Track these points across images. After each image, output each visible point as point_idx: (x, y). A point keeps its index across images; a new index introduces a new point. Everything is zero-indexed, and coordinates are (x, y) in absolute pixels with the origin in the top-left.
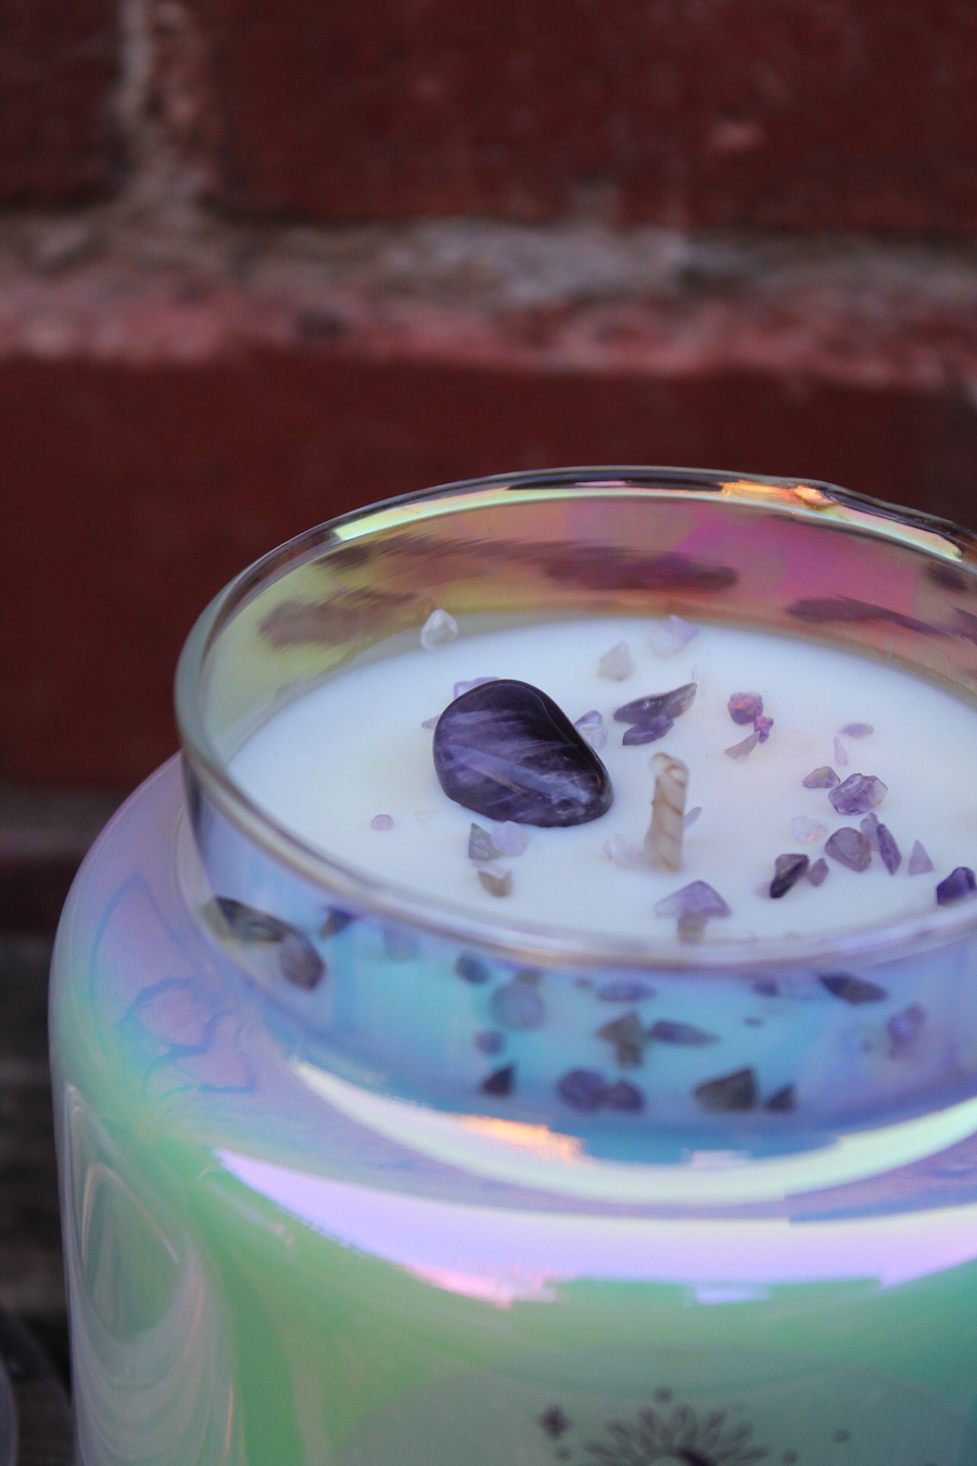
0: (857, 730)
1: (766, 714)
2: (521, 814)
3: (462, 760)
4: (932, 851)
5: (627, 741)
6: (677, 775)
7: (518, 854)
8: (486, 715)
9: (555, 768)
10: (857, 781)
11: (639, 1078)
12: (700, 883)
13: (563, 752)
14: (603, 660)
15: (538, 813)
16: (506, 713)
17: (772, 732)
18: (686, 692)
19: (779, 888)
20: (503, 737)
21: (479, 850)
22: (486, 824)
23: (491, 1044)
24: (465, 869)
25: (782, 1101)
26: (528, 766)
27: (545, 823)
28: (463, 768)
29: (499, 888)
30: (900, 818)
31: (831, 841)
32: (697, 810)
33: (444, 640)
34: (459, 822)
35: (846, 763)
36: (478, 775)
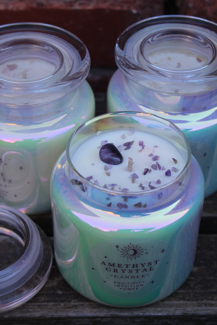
0: (156, 147)
1: (144, 144)
2: (111, 163)
3: (103, 156)
4: (165, 167)
5: (125, 149)
6: (131, 161)
7: (111, 169)
8: (106, 150)
9: (115, 157)
10: (156, 156)
11: (127, 203)
12: (135, 174)
13: (116, 155)
14: (121, 136)
15: (113, 163)
16: (109, 149)
17: (145, 147)
18: (133, 142)
19: (145, 173)
20: (108, 153)
21: (106, 169)
22: (106, 165)
23: (108, 199)
24: (104, 172)
25: (145, 206)
26: (112, 157)
27: (115, 164)
28: (103, 157)
29: (108, 175)
30: (161, 162)
31: (152, 166)
32: (134, 162)
33: (100, 134)
34: (103, 164)
35: (154, 152)
36: (105, 158)
